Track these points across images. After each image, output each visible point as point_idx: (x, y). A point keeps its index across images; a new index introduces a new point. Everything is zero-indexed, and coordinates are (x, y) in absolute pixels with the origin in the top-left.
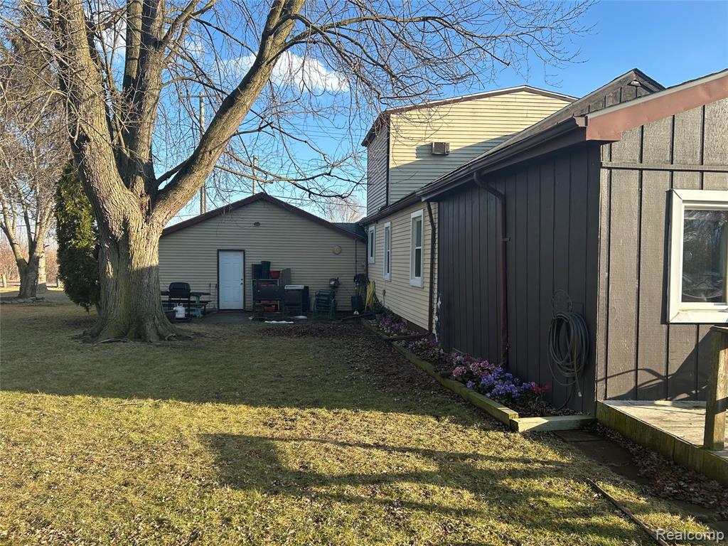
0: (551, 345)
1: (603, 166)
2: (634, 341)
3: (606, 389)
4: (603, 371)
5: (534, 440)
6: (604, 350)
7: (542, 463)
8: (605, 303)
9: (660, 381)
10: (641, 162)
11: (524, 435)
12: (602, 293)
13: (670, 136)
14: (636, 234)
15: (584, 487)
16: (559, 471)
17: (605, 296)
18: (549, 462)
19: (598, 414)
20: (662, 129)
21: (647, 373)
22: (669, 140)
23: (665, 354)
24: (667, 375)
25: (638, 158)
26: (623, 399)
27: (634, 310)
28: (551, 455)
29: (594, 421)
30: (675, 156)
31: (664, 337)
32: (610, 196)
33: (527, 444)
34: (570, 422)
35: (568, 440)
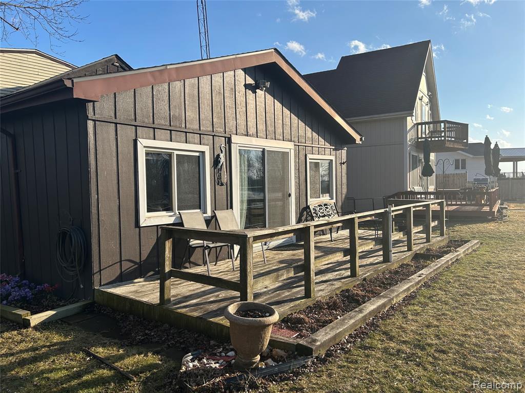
0: (58, 253)
1: (89, 118)
2: (118, 242)
3: (101, 279)
4: (98, 266)
5: (44, 330)
6: (97, 251)
7: (49, 347)
8: (97, 216)
9: (137, 266)
10: (116, 118)
11: (36, 328)
12: (94, 210)
13: (133, 103)
14: (115, 168)
15: (81, 355)
16: (62, 349)
17: (96, 212)
18: (55, 344)
19: (95, 297)
20: (128, 97)
21: (128, 262)
22: (133, 106)
23: (139, 247)
24: (141, 262)
25: (113, 115)
26: (112, 283)
27: (117, 221)
28: (56, 338)
29: (92, 304)
30: (137, 117)
31: (138, 237)
32: (96, 140)
33: (38, 334)
34: (74, 308)
35: (72, 323)
